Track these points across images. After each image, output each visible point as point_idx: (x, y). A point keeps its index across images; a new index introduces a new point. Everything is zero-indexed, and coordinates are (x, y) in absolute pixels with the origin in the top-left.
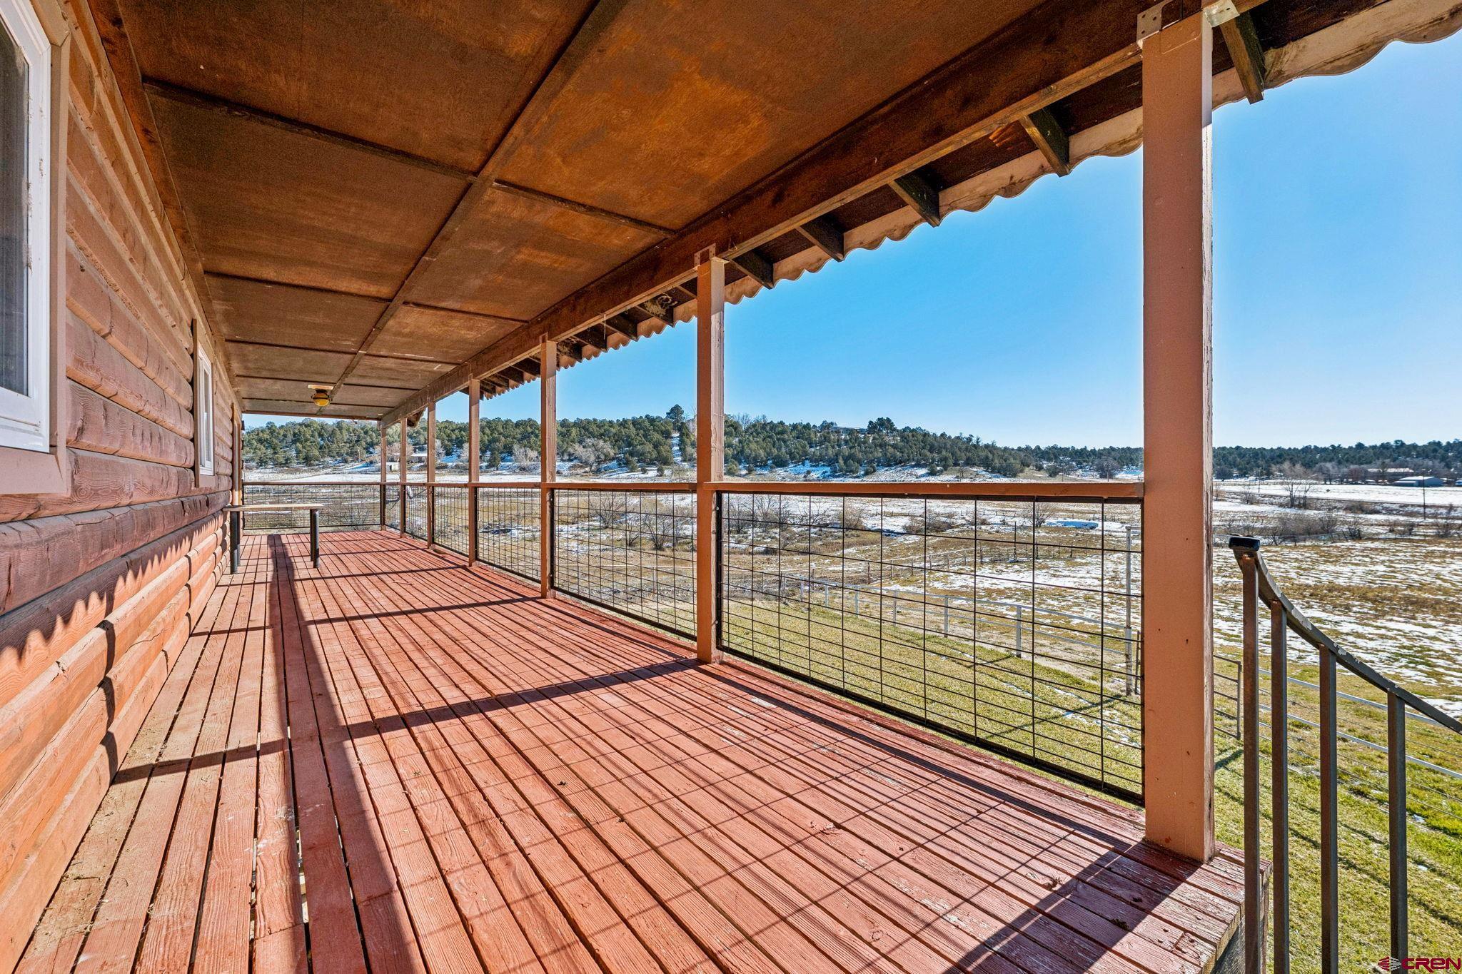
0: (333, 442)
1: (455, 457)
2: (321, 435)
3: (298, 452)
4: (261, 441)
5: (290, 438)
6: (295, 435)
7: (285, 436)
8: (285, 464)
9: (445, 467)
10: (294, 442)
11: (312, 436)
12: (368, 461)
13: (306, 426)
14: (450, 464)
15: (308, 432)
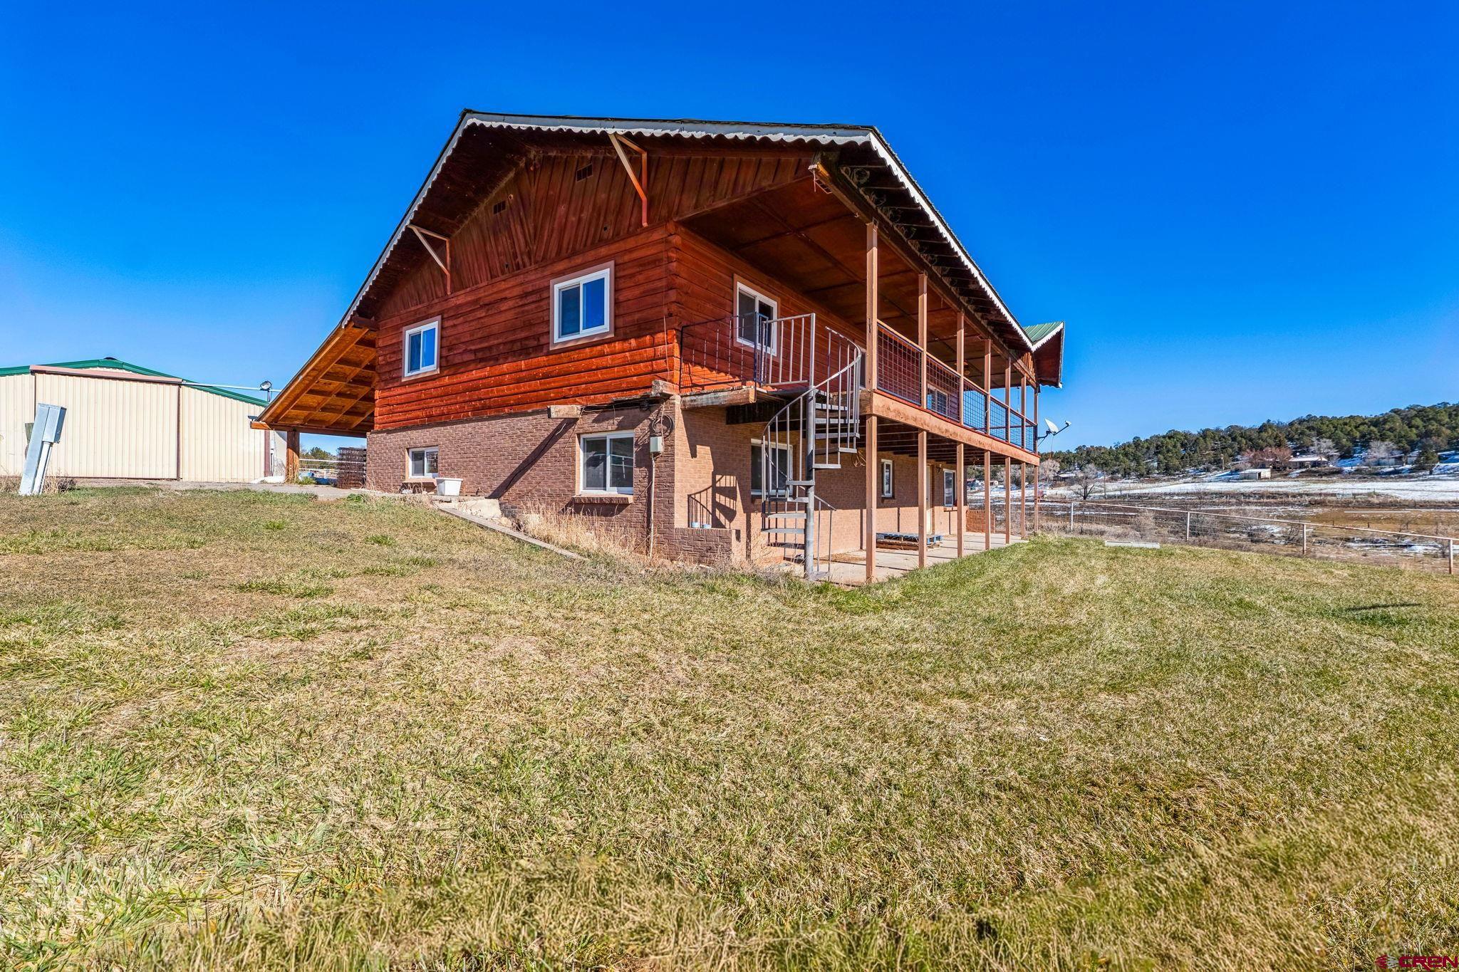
0: (1195, 451)
1: (1357, 461)
2: (1183, 445)
3: (1159, 462)
4: (1126, 455)
5: (1153, 450)
6: (1157, 447)
7: (1148, 448)
8: (1144, 476)
9: (1339, 472)
10: (1156, 454)
11: (1175, 446)
12: (1233, 469)
13: (1170, 437)
14: (1347, 469)
15: (1170, 443)
